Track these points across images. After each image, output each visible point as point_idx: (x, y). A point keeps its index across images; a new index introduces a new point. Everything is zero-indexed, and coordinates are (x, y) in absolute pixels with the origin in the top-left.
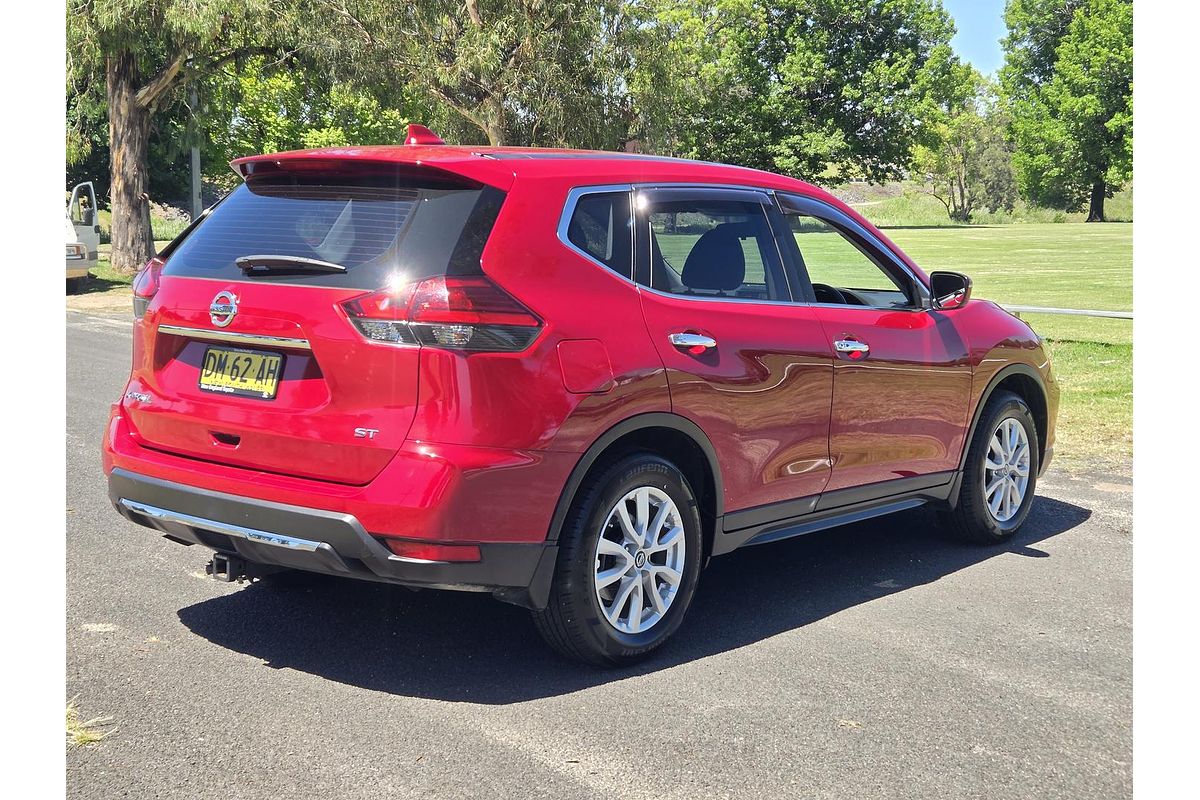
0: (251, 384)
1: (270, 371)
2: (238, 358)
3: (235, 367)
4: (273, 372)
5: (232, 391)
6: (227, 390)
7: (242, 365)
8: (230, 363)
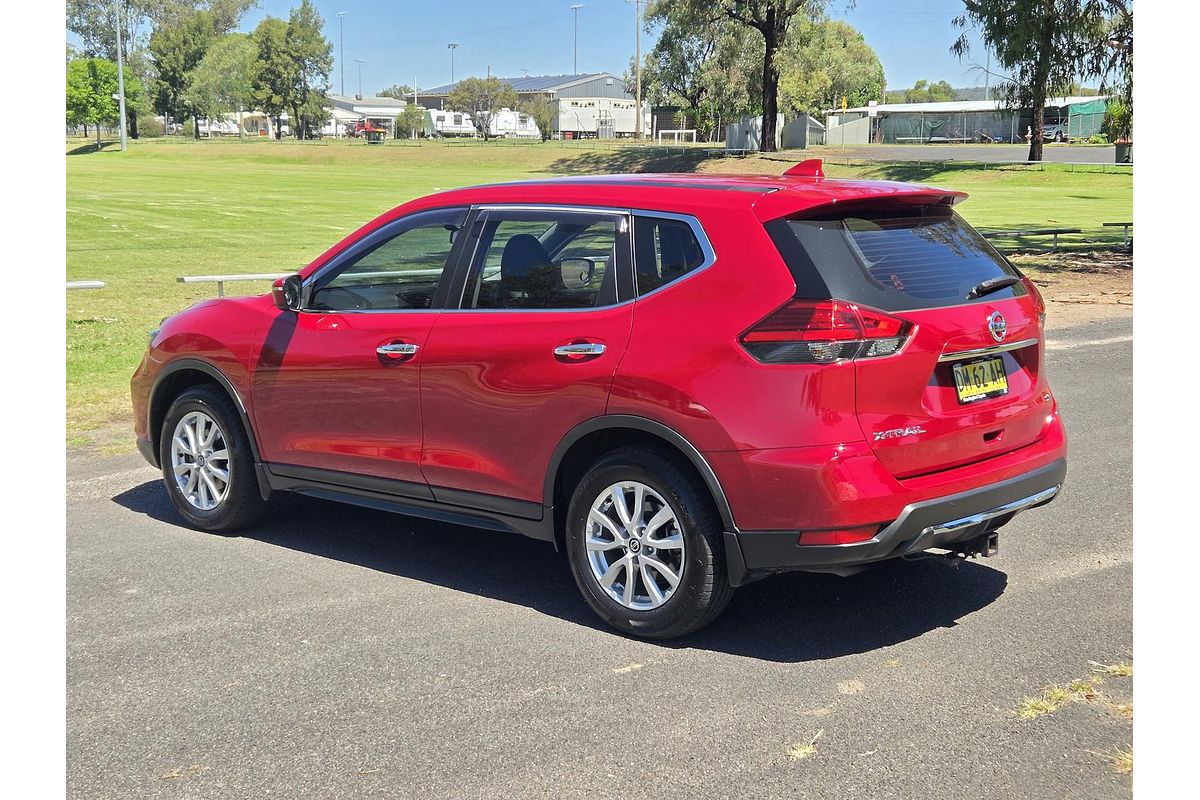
0: (992, 387)
1: (998, 372)
2: (975, 369)
3: (976, 376)
4: (1000, 372)
5: (984, 396)
6: (981, 397)
7: (979, 373)
8: (971, 375)
